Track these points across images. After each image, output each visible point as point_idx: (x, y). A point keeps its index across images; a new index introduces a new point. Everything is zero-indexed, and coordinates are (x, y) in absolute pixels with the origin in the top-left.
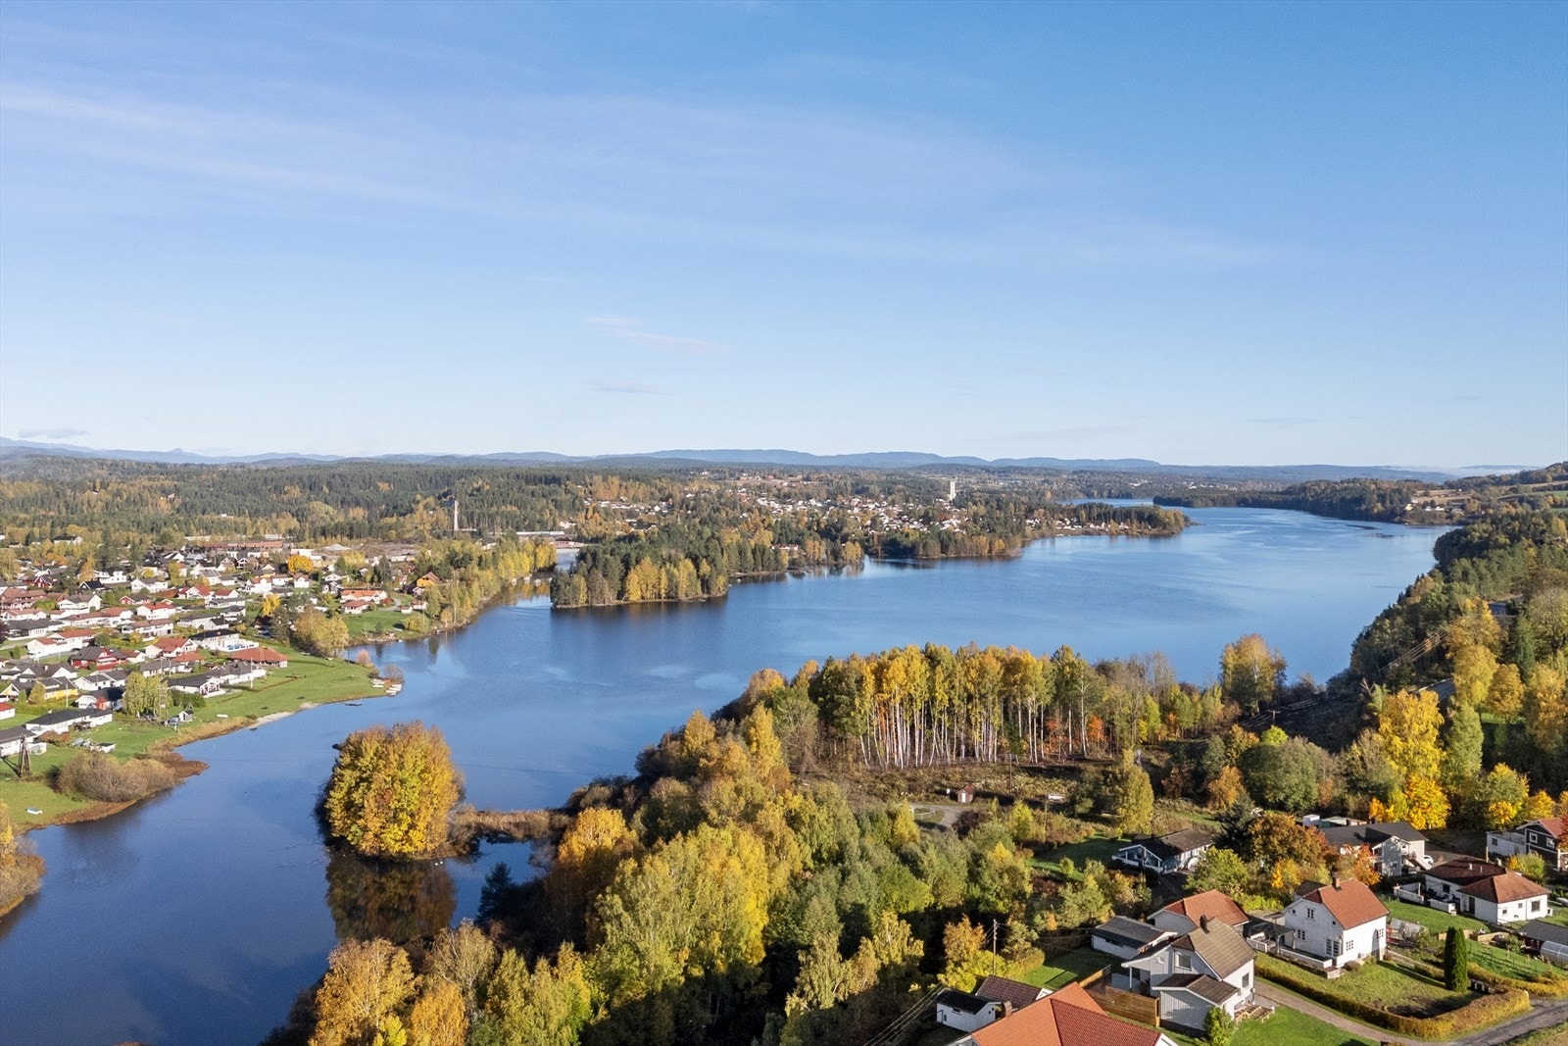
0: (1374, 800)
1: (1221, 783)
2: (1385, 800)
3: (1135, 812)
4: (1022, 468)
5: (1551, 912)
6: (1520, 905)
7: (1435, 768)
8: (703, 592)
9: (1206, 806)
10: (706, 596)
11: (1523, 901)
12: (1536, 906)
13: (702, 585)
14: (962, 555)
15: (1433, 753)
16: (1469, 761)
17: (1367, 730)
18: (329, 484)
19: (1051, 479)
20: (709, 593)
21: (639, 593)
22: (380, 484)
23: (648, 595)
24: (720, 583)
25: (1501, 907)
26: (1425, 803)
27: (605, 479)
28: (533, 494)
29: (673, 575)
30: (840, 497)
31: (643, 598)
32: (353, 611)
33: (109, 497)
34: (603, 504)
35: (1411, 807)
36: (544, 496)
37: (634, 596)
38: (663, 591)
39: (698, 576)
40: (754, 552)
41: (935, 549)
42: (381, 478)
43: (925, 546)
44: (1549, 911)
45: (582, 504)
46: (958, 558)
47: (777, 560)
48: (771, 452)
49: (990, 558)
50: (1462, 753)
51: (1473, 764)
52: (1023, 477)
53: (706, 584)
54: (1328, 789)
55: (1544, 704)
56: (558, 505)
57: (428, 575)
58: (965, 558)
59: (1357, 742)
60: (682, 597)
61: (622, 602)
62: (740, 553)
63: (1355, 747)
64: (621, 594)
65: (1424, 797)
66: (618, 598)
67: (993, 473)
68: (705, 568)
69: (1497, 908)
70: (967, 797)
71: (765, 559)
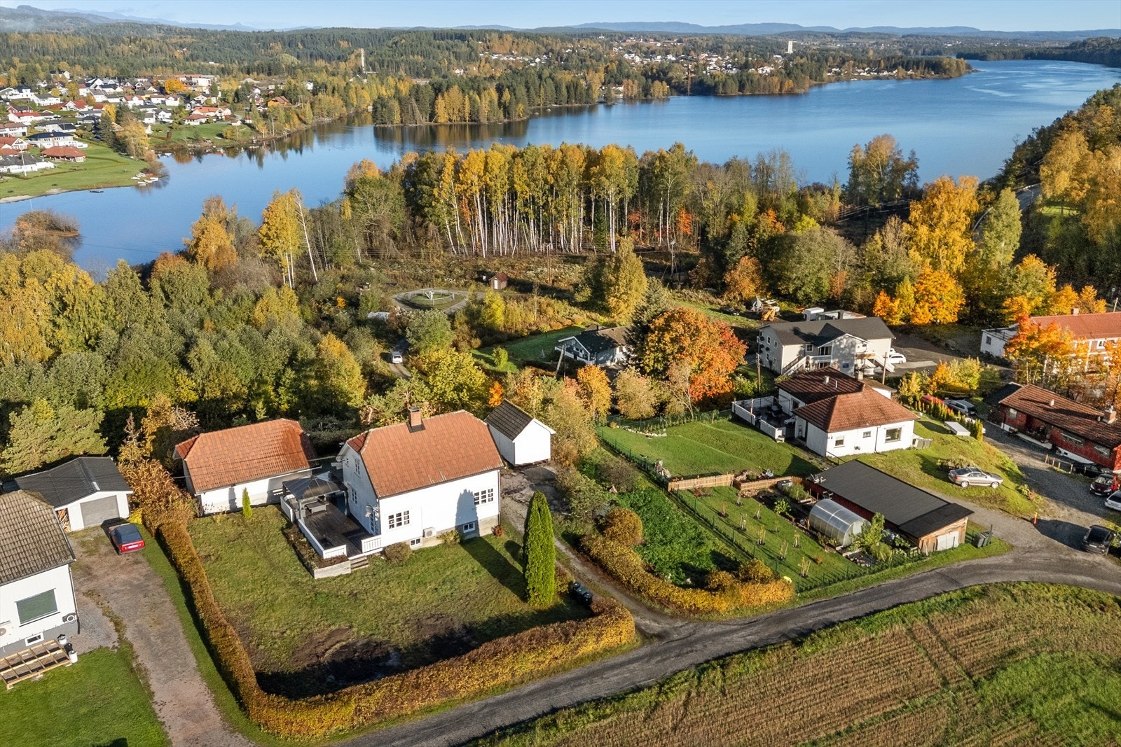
0: (882, 293)
1: (736, 275)
2: (892, 294)
3: (625, 302)
4: (860, 33)
5: (917, 442)
6: (867, 434)
7: (960, 259)
8: (505, 116)
9: (722, 297)
10: (506, 121)
11: (873, 429)
12: (893, 435)
13: (504, 112)
14: (757, 93)
15: (960, 243)
16: (998, 253)
17: (893, 219)
18: (302, 42)
19: (881, 41)
20: (509, 118)
21: (447, 116)
22: (341, 42)
23: (454, 118)
24: (520, 110)
25: (833, 436)
26: (934, 298)
27: (500, 37)
28: (439, 47)
29: (475, 101)
30: (692, 53)
31: (450, 120)
32: (192, 123)
33: (137, 49)
34: (495, 57)
35: (917, 301)
36: (447, 49)
37: (442, 118)
38: (467, 115)
39: (500, 104)
40: (568, 88)
41: (733, 88)
42: (342, 38)
43: (724, 85)
44: (914, 441)
45: (477, 55)
46: (753, 95)
47: (588, 95)
48: (669, 24)
49: (780, 95)
50: (991, 243)
51: (1002, 254)
52: (858, 40)
53: (506, 110)
54: (840, 281)
55: (1103, 190)
56: (457, 56)
57: (277, 98)
58: (759, 95)
59: (880, 232)
60: (484, 121)
61: (432, 123)
62: (556, 88)
63: (877, 237)
64: (432, 116)
65: (933, 290)
66: (430, 121)
67: (837, 38)
68: (507, 95)
69: (827, 438)
70: (499, 285)
71: (578, 93)
